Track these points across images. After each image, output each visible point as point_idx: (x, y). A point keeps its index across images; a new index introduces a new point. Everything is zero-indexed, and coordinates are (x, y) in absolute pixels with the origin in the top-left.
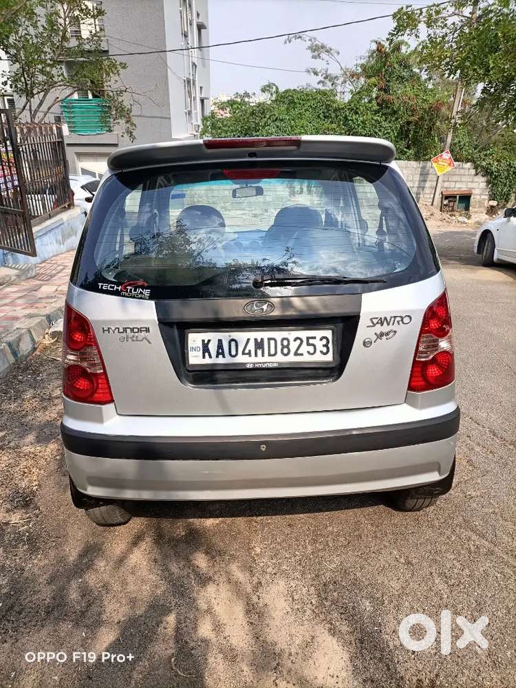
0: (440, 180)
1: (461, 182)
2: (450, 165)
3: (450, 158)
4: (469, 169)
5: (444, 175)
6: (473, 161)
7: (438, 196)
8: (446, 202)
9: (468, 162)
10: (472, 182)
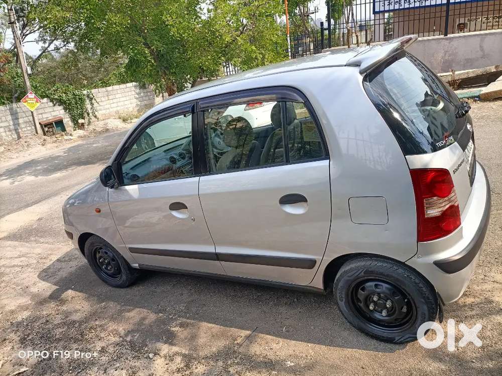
0: (35, 115)
1: (46, 113)
2: (37, 102)
3: (35, 97)
4: (47, 103)
5: (36, 109)
6: (47, 97)
7: (38, 126)
8: (46, 129)
9: (44, 98)
10: (54, 111)
